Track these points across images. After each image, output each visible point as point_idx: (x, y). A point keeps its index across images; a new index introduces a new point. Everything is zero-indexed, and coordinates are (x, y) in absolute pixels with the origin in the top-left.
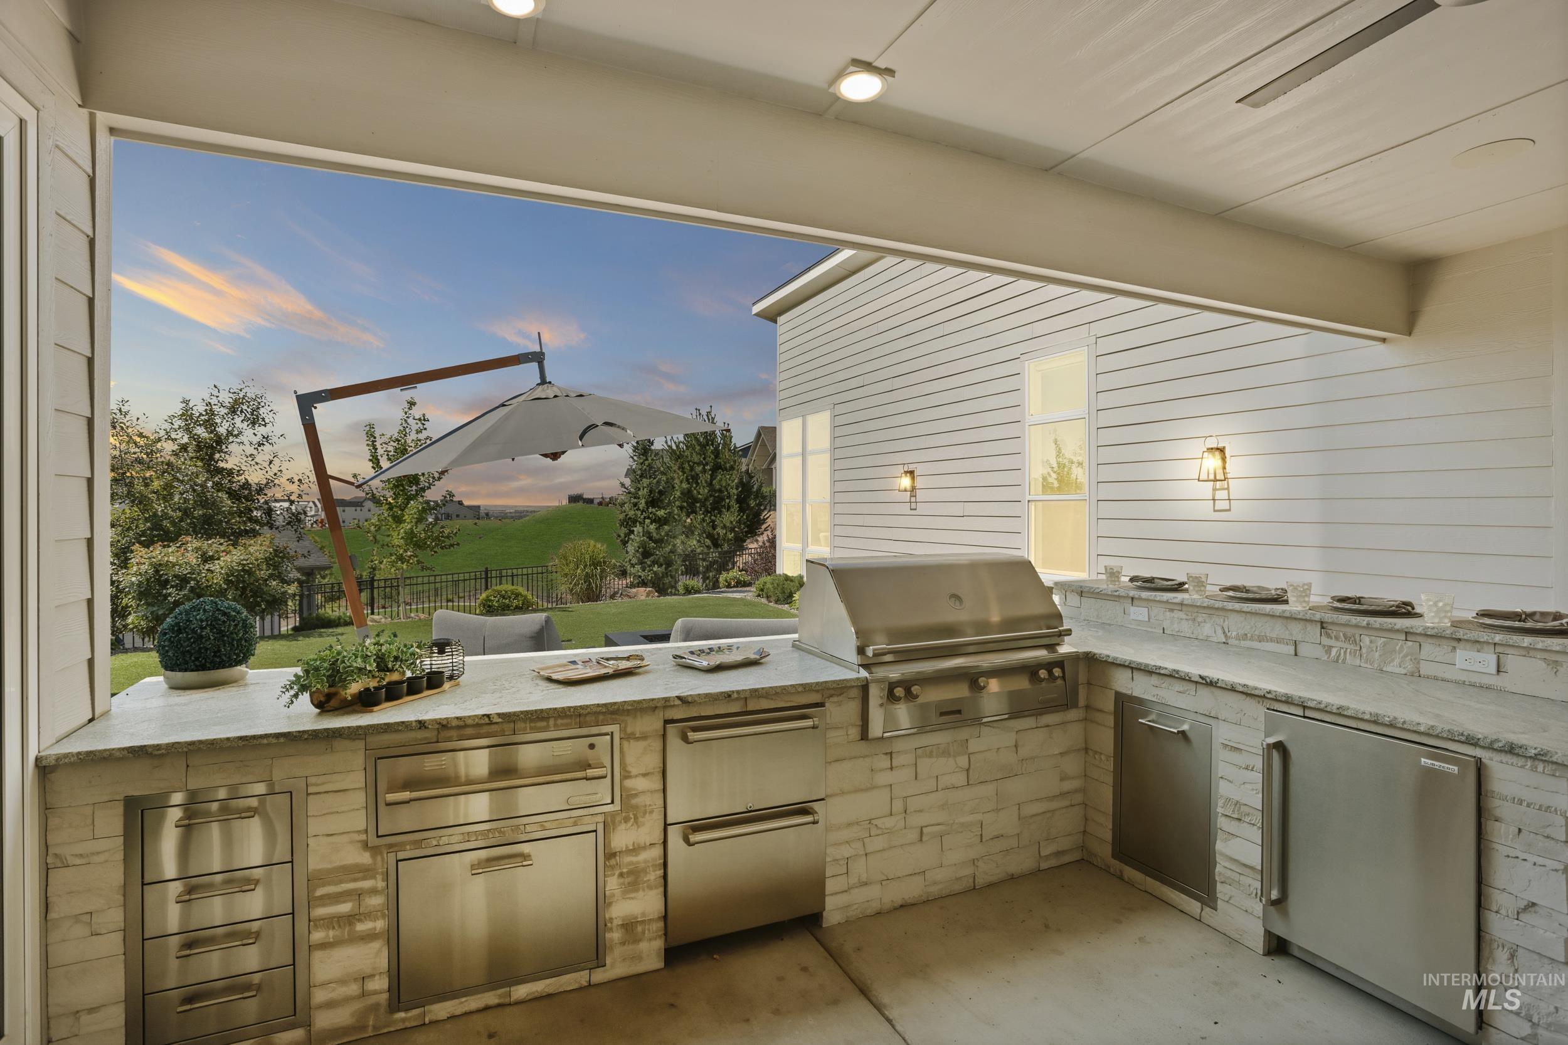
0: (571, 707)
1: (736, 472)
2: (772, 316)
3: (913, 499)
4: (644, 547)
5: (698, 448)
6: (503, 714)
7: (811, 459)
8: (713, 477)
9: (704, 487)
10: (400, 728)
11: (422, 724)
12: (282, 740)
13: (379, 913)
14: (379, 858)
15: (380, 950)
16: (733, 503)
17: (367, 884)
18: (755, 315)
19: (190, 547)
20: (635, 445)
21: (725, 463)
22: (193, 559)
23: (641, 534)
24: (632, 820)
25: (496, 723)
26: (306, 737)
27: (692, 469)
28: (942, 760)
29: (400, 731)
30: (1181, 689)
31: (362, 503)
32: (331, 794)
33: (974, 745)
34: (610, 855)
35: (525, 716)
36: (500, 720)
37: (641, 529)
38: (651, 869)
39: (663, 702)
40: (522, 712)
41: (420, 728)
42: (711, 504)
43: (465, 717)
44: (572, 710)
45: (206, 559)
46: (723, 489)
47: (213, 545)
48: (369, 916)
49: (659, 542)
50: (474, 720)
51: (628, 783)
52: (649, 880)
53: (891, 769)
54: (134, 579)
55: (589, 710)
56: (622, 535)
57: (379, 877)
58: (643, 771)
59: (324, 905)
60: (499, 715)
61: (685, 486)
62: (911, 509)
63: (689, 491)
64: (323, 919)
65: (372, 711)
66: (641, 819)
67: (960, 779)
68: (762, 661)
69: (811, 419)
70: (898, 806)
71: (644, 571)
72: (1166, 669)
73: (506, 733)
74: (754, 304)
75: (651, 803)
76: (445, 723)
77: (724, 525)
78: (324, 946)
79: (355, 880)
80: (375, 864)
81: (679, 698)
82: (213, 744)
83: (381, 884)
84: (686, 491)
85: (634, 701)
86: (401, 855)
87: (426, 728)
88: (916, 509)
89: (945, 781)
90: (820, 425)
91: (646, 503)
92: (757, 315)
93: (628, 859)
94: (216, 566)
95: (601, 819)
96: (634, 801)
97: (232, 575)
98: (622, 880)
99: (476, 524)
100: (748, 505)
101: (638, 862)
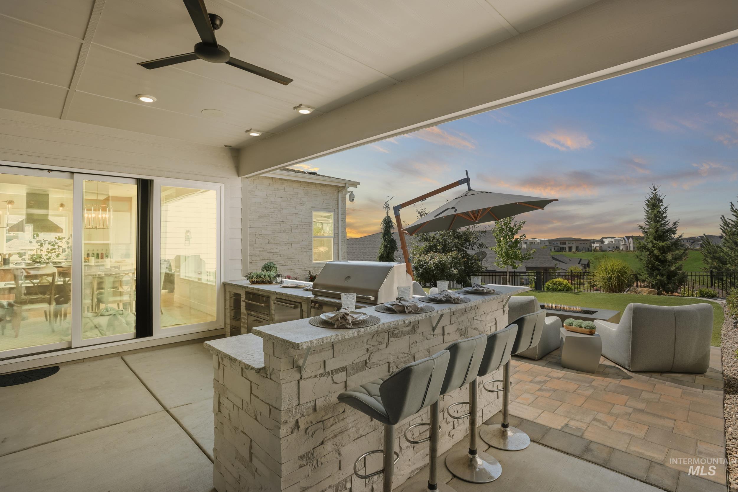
12: (237, 286)
17: (245, 317)
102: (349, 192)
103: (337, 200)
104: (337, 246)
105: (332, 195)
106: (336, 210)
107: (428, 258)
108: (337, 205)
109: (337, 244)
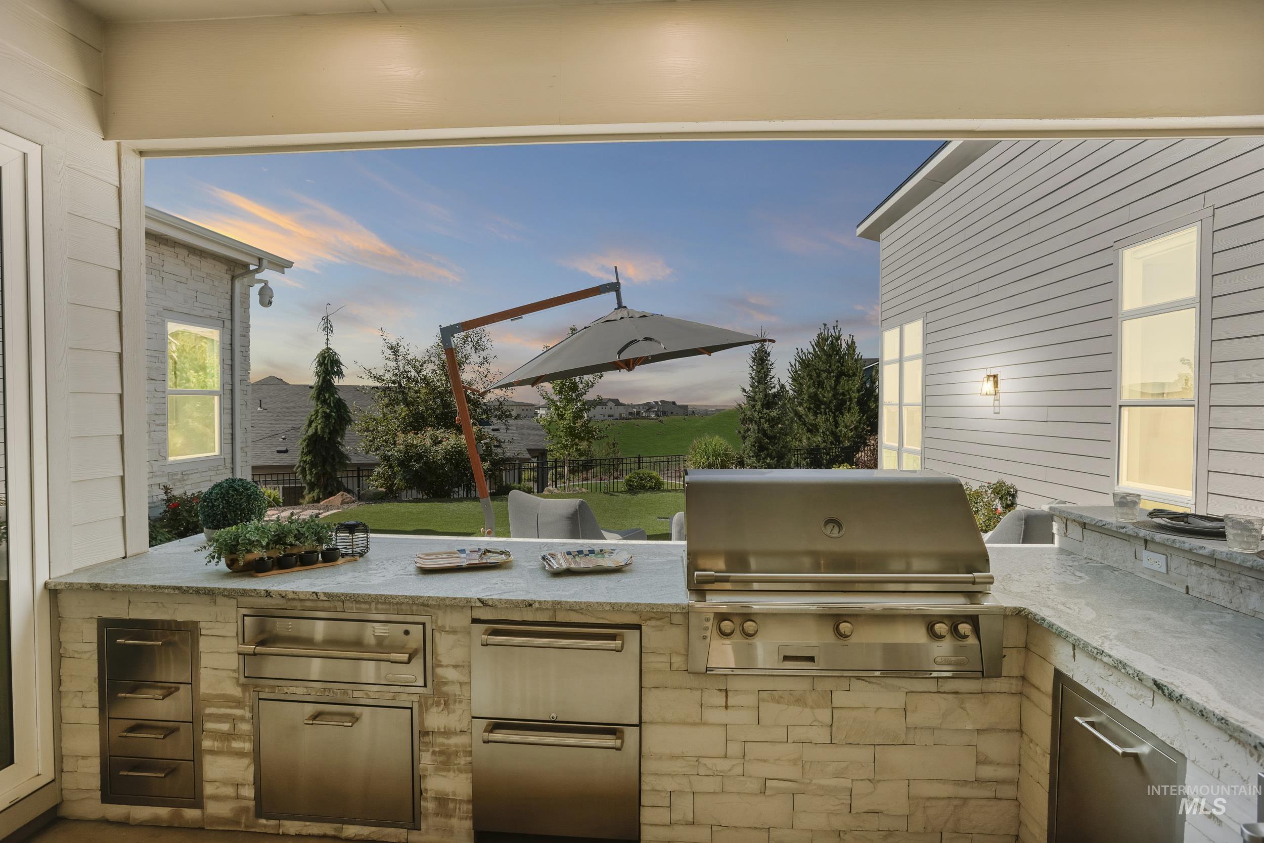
0: (383, 595)
1: (857, 378)
2: (873, 234)
3: (997, 403)
4: (760, 443)
5: (824, 357)
6: (328, 593)
7: (907, 365)
8: (837, 382)
9: (828, 391)
10: (253, 594)
11: (268, 594)
12: (177, 591)
13: (247, 737)
14: (247, 694)
15: (248, 766)
16: (854, 405)
17: (238, 712)
18: (858, 236)
19: (428, 434)
20: (754, 356)
21: (848, 370)
22: (428, 442)
23: (756, 432)
24: (442, 706)
25: (323, 600)
26: (191, 591)
27: (819, 376)
28: (795, 710)
29: (253, 596)
30: (1133, 692)
31: (606, 403)
32: (215, 637)
33: (840, 699)
34: (424, 733)
35: (345, 597)
36: (325, 598)
37: (756, 427)
38: (461, 754)
39: (465, 602)
40: (343, 594)
41: (266, 597)
42: (835, 406)
43: (299, 592)
44: (383, 598)
45: (436, 442)
46: (846, 393)
47: (440, 433)
48: (240, 738)
49: (772, 438)
50: (306, 595)
51: (439, 671)
52: (459, 764)
53: (726, 707)
54: (396, 454)
55: (397, 600)
56: (742, 432)
57: (247, 709)
58: (453, 663)
59: (212, 722)
60: (325, 594)
61: (812, 390)
62: (995, 413)
63: (816, 394)
64: (212, 732)
65: (256, 577)
66: (452, 707)
67: (822, 735)
68: (627, 568)
69: (908, 328)
70: (734, 749)
71: (759, 462)
72: (1110, 656)
73: (338, 610)
74: (858, 226)
75: (460, 693)
76: (284, 595)
77: (846, 425)
78: (212, 752)
79: (231, 707)
80: (244, 698)
81: (479, 600)
82: (136, 588)
83: (248, 715)
84: (813, 395)
85: (438, 598)
86: (262, 695)
87: (271, 596)
88: (999, 413)
89: (798, 733)
90: (914, 331)
91: (763, 405)
92: (861, 235)
93: (440, 740)
94: (439, 448)
95: (415, 698)
96: (445, 689)
97: (449, 454)
98: (434, 758)
99: (685, 419)
100: (869, 407)
101: (449, 745)
102: (260, 281)
103: (229, 297)
104: (230, 416)
105: (216, 283)
106: (228, 324)
107: (423, 439)
108: (229, 312)
109: (230, 412)
